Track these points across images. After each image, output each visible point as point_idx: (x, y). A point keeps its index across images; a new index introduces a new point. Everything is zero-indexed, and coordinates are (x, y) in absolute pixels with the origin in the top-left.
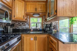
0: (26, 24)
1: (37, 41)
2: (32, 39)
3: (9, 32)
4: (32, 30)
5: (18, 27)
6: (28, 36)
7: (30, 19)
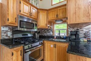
0: (50, 31)
1: (56, 49)
2: (52, 46)
3: (36, 37)
4: (55, 37)
5: (44, 34)
6: (49, 42)
7: (53, 25)
